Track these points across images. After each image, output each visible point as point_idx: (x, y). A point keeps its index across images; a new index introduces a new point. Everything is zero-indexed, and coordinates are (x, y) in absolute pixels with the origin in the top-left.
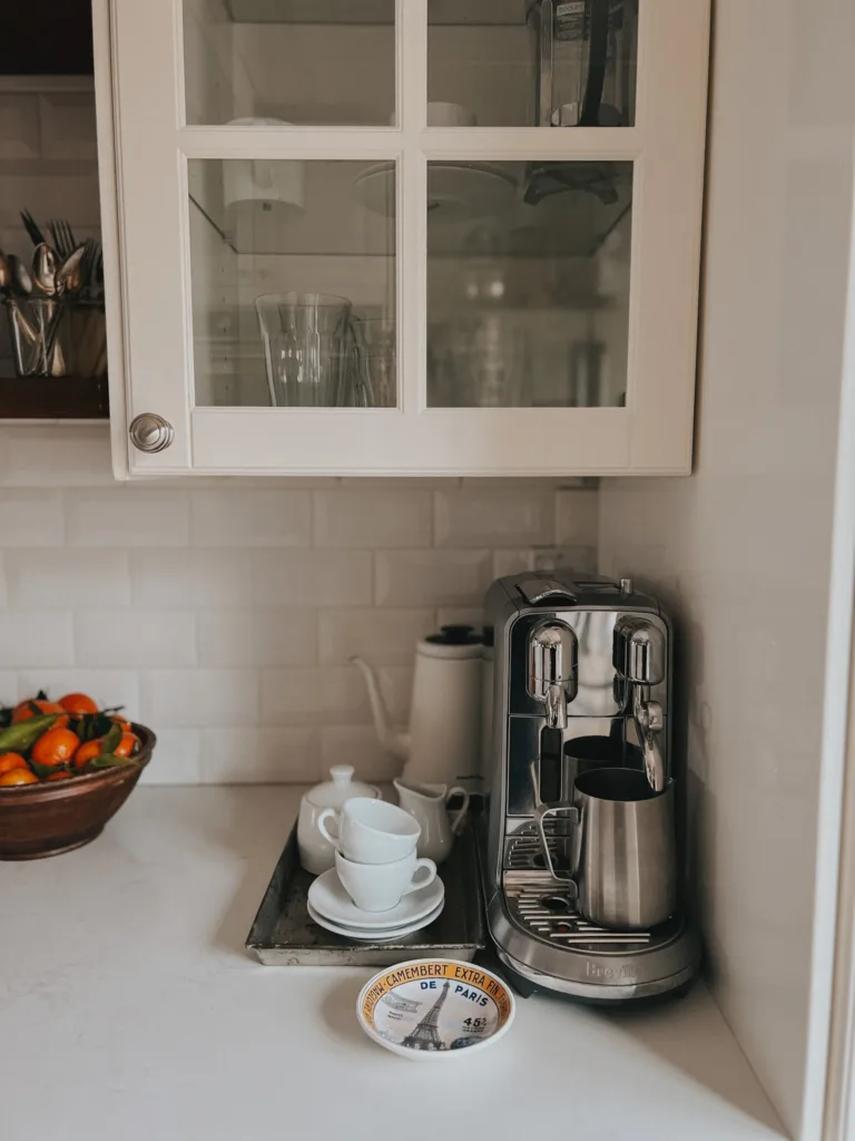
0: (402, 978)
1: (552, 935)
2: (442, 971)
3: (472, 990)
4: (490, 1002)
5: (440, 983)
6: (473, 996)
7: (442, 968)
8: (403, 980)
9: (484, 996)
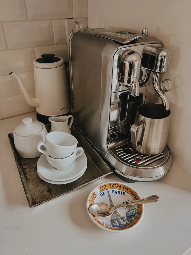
0: (94, 196)
1: (139, 164)
2: (105, 188)
3: (117, 191)
4: (126, 193)
5: (106, 192)
6: (119, 192)
7: (105, 186)
8: (95, 197)
9: (123, 192)
